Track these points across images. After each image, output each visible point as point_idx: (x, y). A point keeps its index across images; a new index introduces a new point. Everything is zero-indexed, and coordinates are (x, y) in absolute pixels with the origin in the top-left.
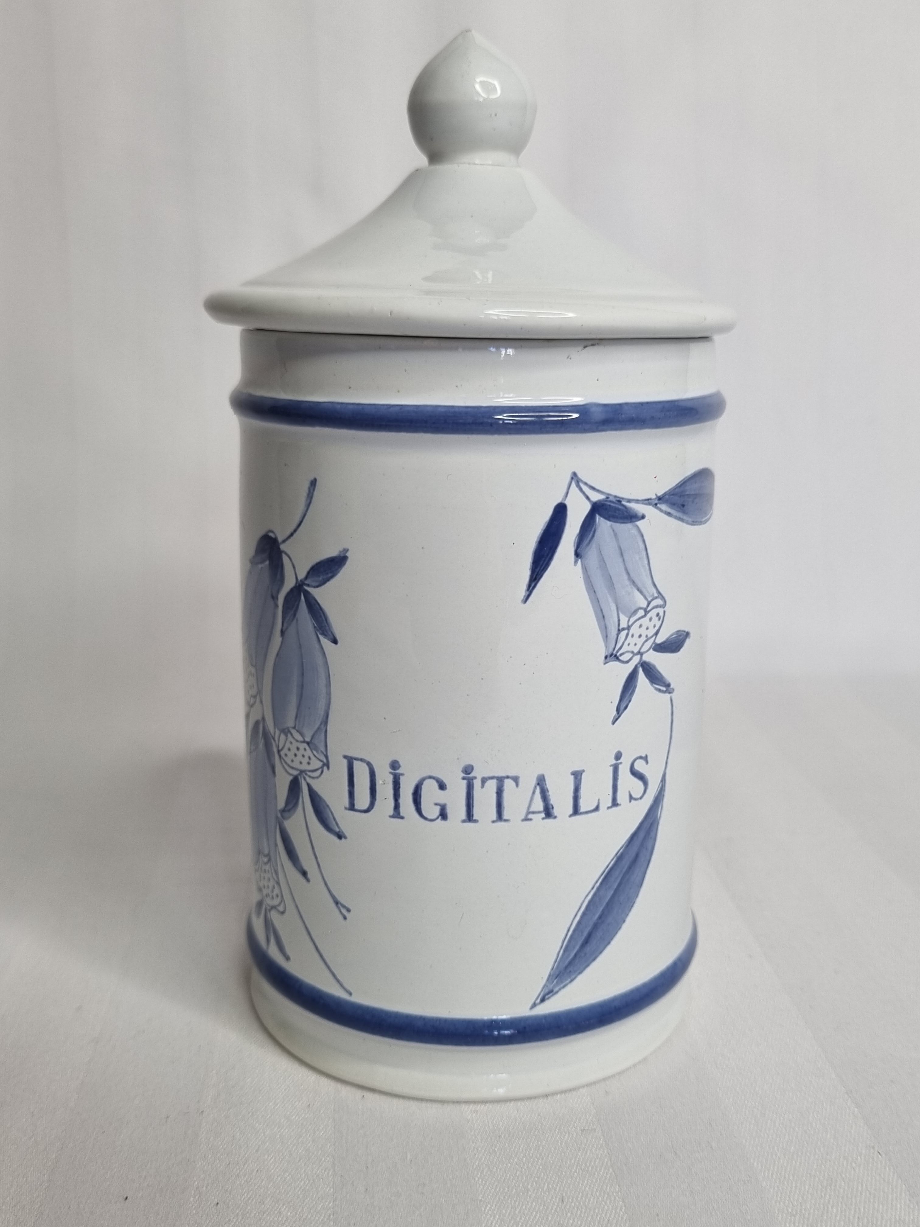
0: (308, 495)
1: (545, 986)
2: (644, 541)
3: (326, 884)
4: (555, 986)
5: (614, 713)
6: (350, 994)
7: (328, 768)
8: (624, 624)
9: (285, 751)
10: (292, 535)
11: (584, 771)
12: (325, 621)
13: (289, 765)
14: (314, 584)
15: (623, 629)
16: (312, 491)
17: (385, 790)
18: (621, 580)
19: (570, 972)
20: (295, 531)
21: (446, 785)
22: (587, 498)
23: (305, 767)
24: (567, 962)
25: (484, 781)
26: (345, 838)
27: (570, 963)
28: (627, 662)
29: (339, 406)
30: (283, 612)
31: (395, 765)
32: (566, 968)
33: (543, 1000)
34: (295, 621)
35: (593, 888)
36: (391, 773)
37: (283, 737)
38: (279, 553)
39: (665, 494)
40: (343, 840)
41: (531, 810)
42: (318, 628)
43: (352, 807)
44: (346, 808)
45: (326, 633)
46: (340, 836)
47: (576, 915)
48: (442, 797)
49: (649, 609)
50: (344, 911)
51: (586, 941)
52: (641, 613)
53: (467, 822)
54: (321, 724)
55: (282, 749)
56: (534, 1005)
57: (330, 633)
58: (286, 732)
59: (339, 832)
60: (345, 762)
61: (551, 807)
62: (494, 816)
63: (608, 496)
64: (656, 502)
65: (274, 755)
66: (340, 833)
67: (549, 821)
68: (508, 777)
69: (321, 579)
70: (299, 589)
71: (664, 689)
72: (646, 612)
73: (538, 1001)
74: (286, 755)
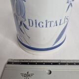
11: (61, 19)
21: (43, 23)
23: (22, 20)
28: (69, 3)
31: (36, 20)
43: (30, 26)
53: (46, 27)
58: (19, 15)
60: (28, 20)
62: (50, 26)
66: (28, 29)
68: (52, 21)
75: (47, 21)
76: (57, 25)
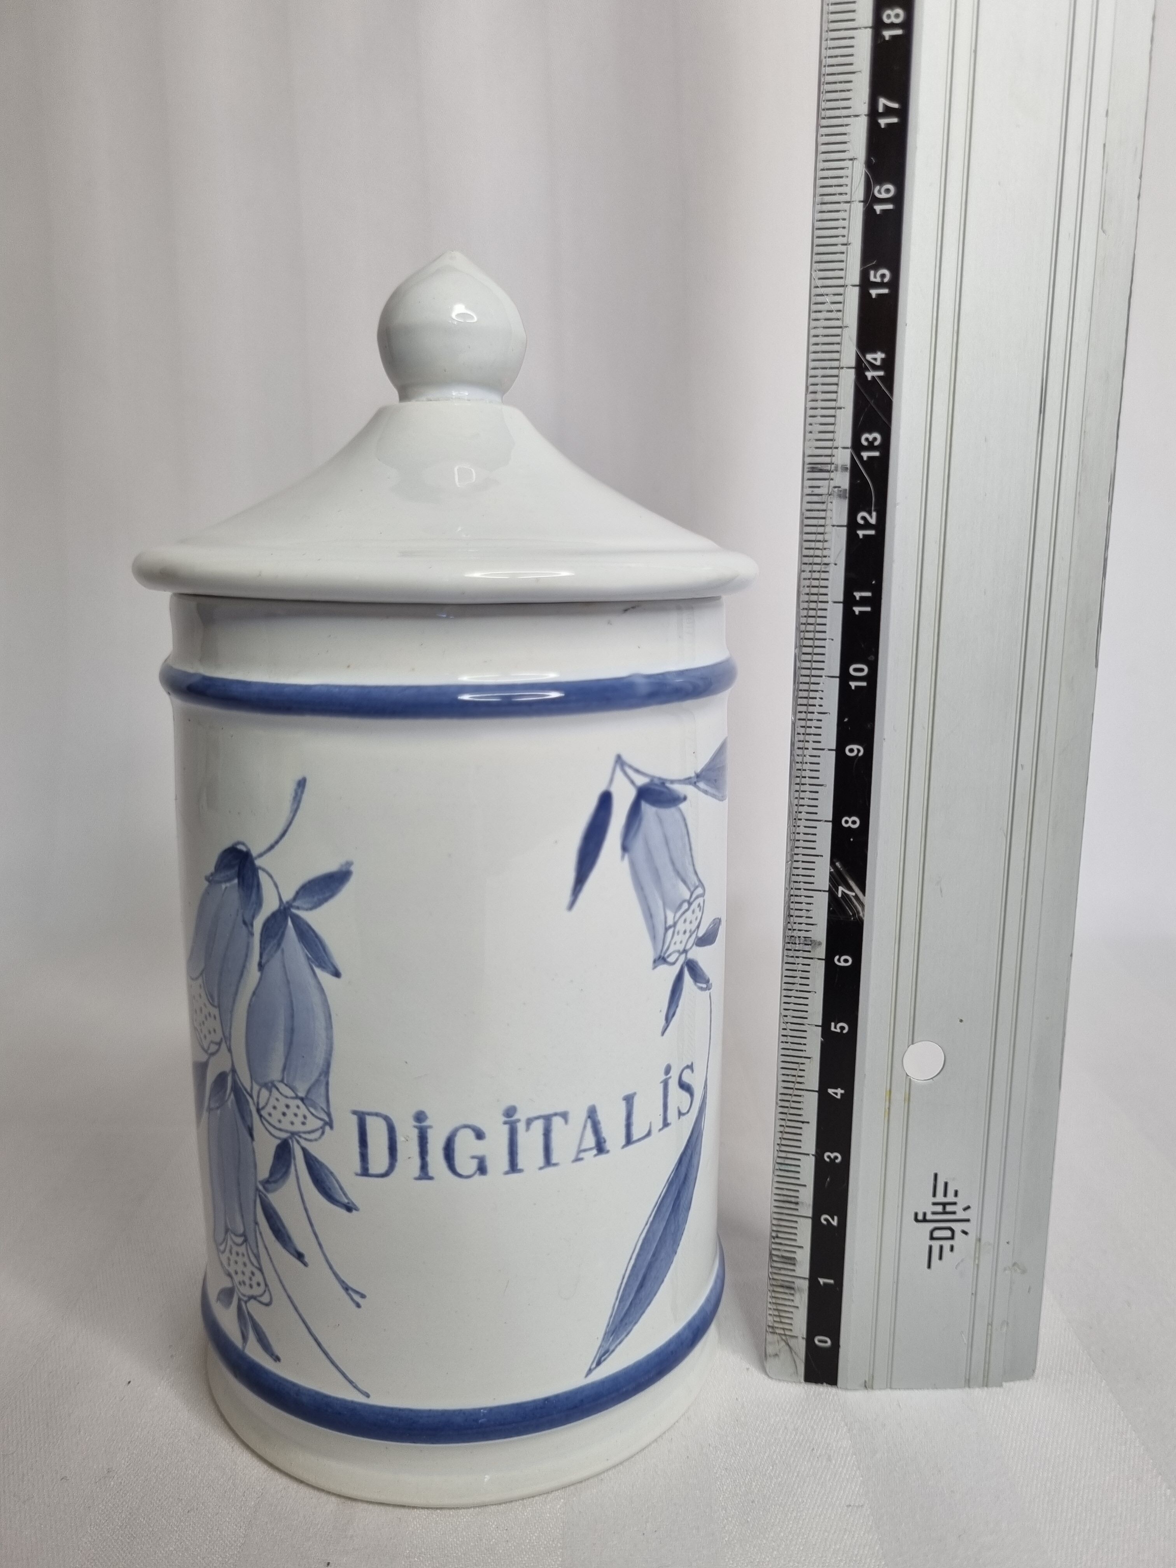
0: (295, 798)
1: (601, 1346)
2: (686, 825)
3: (331, 1268)
4: (610, 1345)
5: (663, 1022)
6: (368, 1396)
7: (331, 1127)
8: (670, 922)
9: (269, 1109)
10: (272, 847)
11: (635, 1094)
12: (322, 951)
13: (274, 1127)
14: (306, 906)
15: (670, 927)
16: (299, 793)
17: (408, 1147)
18: (667, 872)
19: (626, 1324)
20: (277, 842)
21: (484, 1133)
22: (632, 782)
23: (298, 1127)
24: (622, 1314)
25: (529, 1122)
26: (357, 1209)
27: (626, 1314)
28: (674, 963)
29: (337, 690)
30: (261, 942)
31: (420, 1117)
32: (622, 1320)
33: (599, 1363)
34: (279, 953)
35: (646, 1224)
36: (415, 1127)
37: (265, 1093)
38: (255, 870)
39: (702, 770)
40: (354, 1212)
41: (583, 1147)
42: (313, 959)
43: (365, 1172)
44: (357, 1174)
45: (324, 965)
46: (349, 1208)
47: (631, 1259)
48: (479, 1148)
49: (692, 899)
50: (357, 1298)
51: (641, 1286)
52: (686, 906)
53: (511, 1173)
54: (320, 1075)
55: (263, 1108)
56: (590, 1371)
57: (330, 966)
58: (270, 1086)
59: (348, 1203)
60: (355, 1119)
61: (603, 1141)
62: (541, 1161)
63: (652, 778)
64: (695, 780)
65: (251, 1116)
66: (350, 1205)
67: (603, 1157)
68: (556, 1114)
69: (315, 899)
70: (284, 912)
71: (704, 986)
72: (690, 904)
73: (594, 1365)
74: (270, 1115)
75: (510, 1112)
76: (600, 1147)
